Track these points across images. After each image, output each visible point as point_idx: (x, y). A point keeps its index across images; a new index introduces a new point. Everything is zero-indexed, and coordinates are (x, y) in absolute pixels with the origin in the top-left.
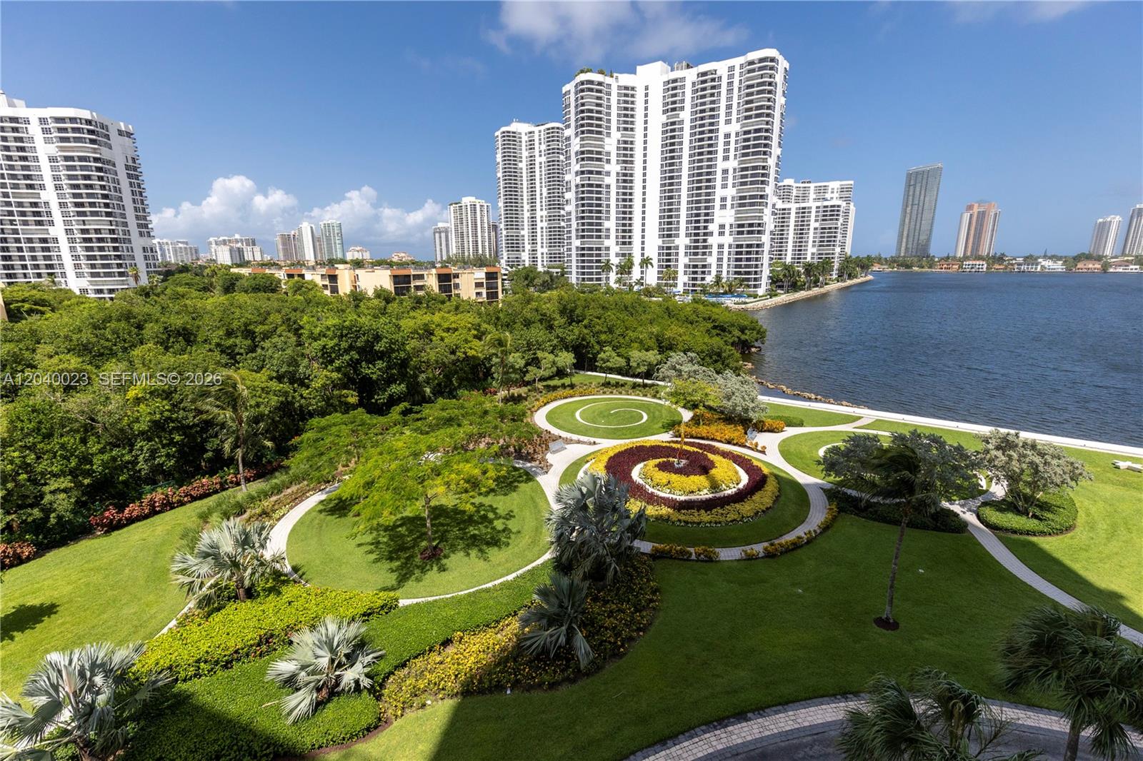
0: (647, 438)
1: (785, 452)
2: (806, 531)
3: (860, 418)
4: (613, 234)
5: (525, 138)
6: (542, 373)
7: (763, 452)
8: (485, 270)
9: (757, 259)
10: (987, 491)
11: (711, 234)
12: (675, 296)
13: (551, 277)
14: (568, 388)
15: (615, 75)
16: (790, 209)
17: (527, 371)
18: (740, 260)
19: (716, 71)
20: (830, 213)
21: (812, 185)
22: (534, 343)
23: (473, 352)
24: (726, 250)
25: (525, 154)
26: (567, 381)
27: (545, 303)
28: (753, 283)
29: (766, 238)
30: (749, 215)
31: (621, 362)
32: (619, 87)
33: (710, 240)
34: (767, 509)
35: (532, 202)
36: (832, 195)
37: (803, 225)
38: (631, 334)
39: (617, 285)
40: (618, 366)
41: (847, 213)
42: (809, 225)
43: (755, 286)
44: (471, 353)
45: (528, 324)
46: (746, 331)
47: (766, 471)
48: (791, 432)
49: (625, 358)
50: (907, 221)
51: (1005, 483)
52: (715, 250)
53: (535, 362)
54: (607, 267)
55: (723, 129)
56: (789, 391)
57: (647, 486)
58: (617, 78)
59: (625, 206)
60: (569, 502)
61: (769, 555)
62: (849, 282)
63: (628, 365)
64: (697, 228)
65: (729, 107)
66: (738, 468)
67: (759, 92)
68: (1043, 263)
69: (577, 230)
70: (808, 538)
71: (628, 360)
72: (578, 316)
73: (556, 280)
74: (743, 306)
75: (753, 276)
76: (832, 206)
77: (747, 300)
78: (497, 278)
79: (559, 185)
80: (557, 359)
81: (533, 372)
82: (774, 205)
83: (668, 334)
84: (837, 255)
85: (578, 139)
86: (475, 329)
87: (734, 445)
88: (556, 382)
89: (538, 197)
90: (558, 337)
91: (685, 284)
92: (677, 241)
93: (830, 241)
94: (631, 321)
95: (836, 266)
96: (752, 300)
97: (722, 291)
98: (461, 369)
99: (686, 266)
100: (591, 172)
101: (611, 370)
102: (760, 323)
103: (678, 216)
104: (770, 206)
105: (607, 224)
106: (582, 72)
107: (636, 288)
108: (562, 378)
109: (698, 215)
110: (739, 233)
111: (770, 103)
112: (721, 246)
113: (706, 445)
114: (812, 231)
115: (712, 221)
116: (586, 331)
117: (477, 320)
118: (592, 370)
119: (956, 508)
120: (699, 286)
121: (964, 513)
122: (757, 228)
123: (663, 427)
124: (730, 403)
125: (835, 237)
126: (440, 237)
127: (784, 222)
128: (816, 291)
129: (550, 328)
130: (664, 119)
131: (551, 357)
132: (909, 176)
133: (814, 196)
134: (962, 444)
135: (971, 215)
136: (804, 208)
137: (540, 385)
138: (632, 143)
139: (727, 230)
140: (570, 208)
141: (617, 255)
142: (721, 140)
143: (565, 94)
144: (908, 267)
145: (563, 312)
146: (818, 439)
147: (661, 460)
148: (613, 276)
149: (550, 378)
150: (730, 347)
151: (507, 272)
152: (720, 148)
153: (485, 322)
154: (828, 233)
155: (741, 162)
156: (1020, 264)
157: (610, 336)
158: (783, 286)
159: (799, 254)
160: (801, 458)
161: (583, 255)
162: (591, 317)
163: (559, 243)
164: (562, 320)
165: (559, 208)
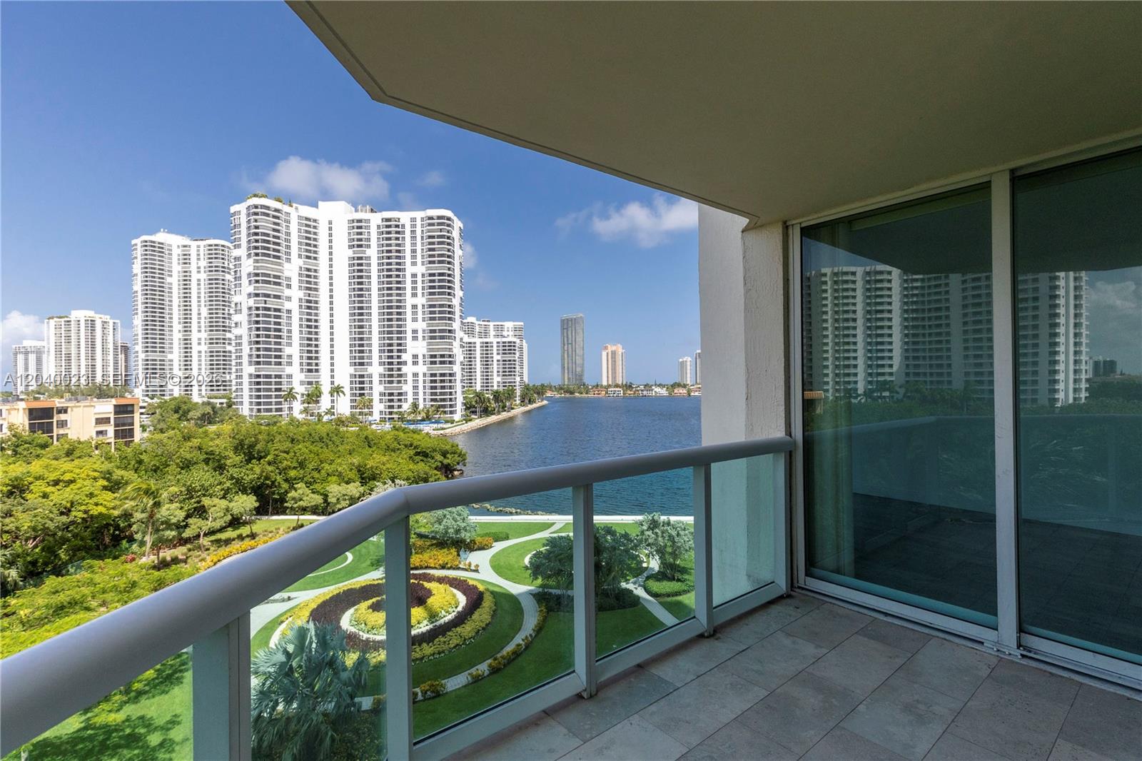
0: (354, 580)
1: (497, 567)
2: (523, 637)
3: (554, 524)
4: (296, 360)
5: (176, 252)
6: (209, 524)
7: (476, 571)
8: (114, 401)
9: (450, 387)
10: (648, 567)
11: (405, 363)
12: (371, 424)
13: (213, 408)
14: (247, 539)
15: (294, 205)
16: (475, 343)
17: (186, 526)
18: (435, 388)
19: (399, 219)
20: (508, 348)
21: (491, 324)
22: (198, 488)
23: (101, 509)
24: (421, 378)
25: (177, 268)
26: (245, 531)
27: (212, 439)
28: (448, 409)
29: (457, 368)
30: (440, 347)
31: (318, 499)
32: (300, 217)
33: (405, 369)
34: (487, 625)
35: (186, 322)
36: (508, 333)
37: (487, 357)
38: (327, 466)
39: (304, 416)
40: (313, 504)
41: (521, 348)
42: (492, 357)
43: (451, 412)
44: (95, 511)
45: (187, 465)
46: (448, 455)
47: (481, 588)
48: (499, 546)
49: (321, 494)
50: (566, 356)
51: (657, 557)
52: (410, 378)
53: (201, 511)
54: (291, 396)
55: (409, 270)
56: (492, 508)
57: (361, 633)
58: (297, 208)
59: (310, 333)
60: (269, 669)
61: (494, 671)
62: (530, 407)
63: (326, 501)
64: (391, 357)
65: (414, 251)
66: (455, 591)
67: (439, 243)
68: (656, 390)
69: (250, 356)
70: (526, 643)
71: (326, 496)
72: (259, 452)
73: (220, 412)
74: (442, 432)
75: (448, 403)
76: (509, 342)
77: (445, 426)
78: (132, 412)
79: (223, 305)
80: (231, 505)
81: (196, 525)
82: (461, 339)
83: (370, 463)
84: (518, 383)
85: (251, 261)
86: (104, 478)
87: (449, 569)
88: (230, 534)
89: (194, 316)
90: (232, 478)
91: (381, 412)
92: (370, 370)
93: (511, 371)
94: (326, 454)
95: (518, 393)
96: (449, 425)
97: (420, 418)
98: (75, 536)
99: (381, 394)
100: (268, 296)
101: (304, 510)
102: (460, 447)
103: (370, 345)
104: (458, 339)
105: (287, 350)
106: (255, 196)
107: (325, 418)
108: (238, 528)
109: (390, 345)
110: (432, 363)
111: (450, 253)
112: (415, 375)
113: (420, 575)
114: (495, 363)
115: (405, 351)
116: (270, 468)
117: (107, 466)
118: (277, 514)
119: (630, 586)
120: (396, 413)
121: (636, 588)
122: (447, 359)
123: (372, 565)
124: (442, 527)
125: (514, 368)
126: (26, 359)
127: (471, 354)
128: (504, 415)
129: (220, 468)
130: (350, 253)
131: (224, 503)
132: (563, 321)
133: (494, 333)
134: (627, 531)
135: (607, 353)
136: (487, 343)
137: (205, 541)
138: (316, 271)
139: (420, 359)
140: (243, 331)
141: (302, 383)
142: (409, 279)
143: (235, 214)
144: (572, 393)
145: (238, 448)
146: (522, 548)
147: (374, 600)
148: (297, 406)
149: (222, 530)
150: (436, 472)
151: (145, 404)
152: (408, 285)
153: (118, 468)
154: (509, 364)
155: (429, 300)
156: (642, 391)
157: (302, 472)
158: (476, 412)
159: (487, 383)
160: (511, 570)
161: (258, 383)
162: (276, 452)
163: (224, 369)
164: (237, 458)
165: (224, 331)
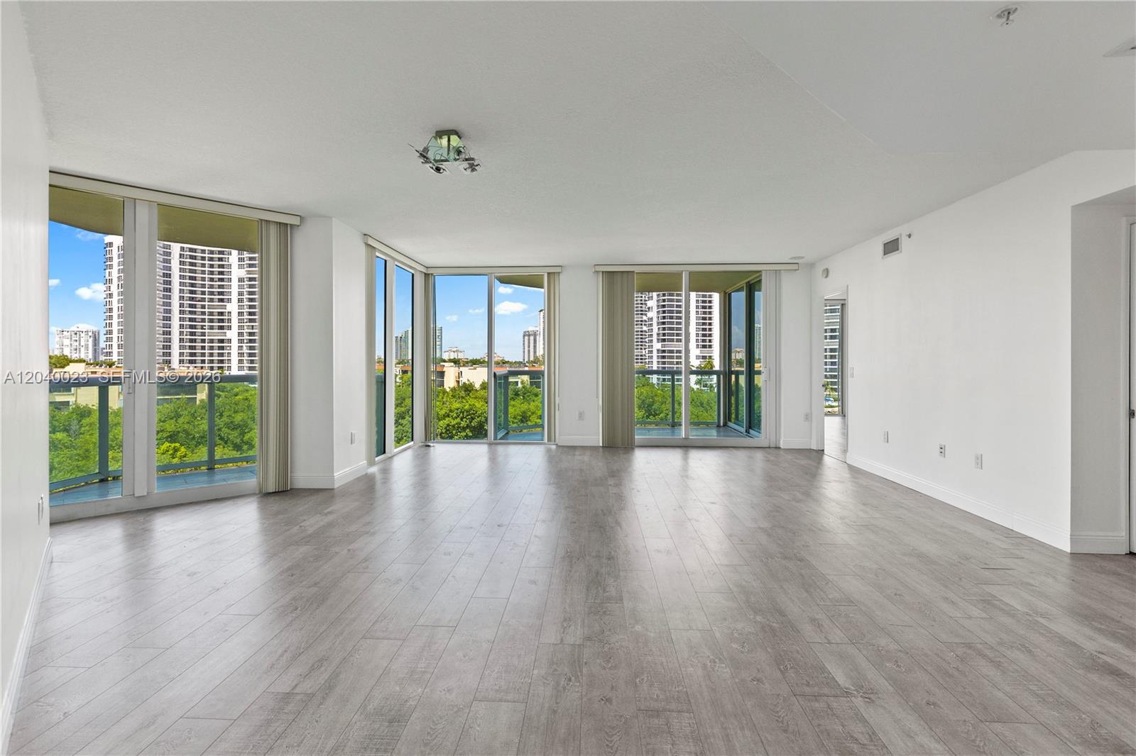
4: (693, 337)
39: (698, 386)
59: (705, 313)
69: (658, 334)
126: (529, 340)
140: (654, 314)
141: (698, 357)
161: (664, 357)
162: (667, 412)
163: (641, 345)
164: (640, 413)
165: (642, 314)
